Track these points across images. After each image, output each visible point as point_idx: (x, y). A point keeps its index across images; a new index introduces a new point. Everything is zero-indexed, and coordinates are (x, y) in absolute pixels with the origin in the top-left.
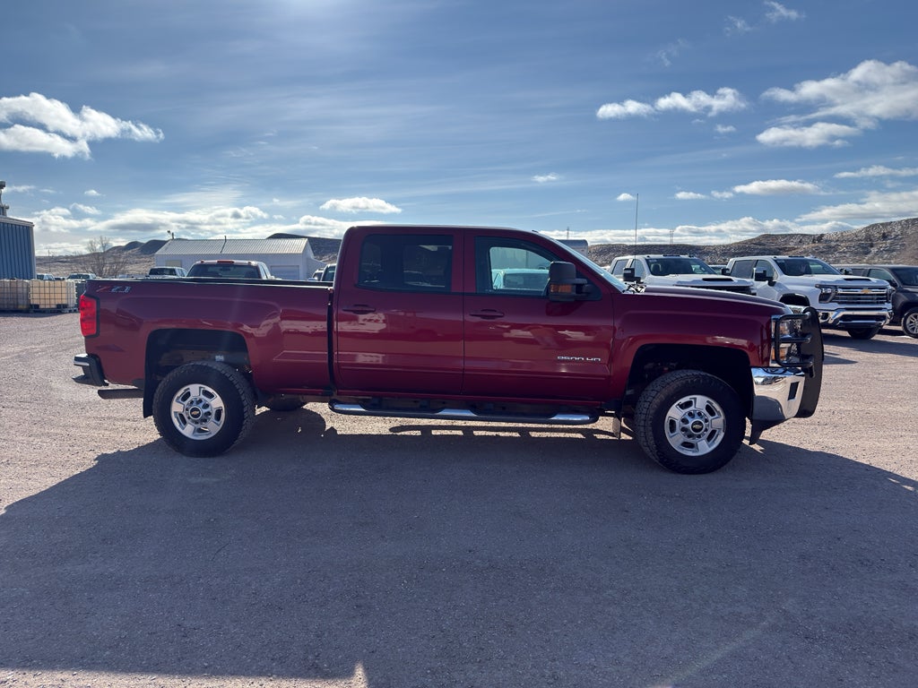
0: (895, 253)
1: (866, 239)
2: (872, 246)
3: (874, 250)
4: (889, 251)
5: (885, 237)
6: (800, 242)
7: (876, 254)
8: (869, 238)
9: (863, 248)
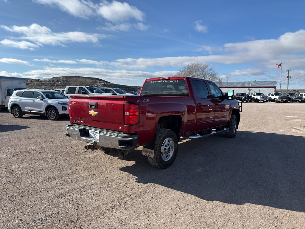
0: (61, 86)
1: (53, 82)
2: (55, 84)
3: (55, 85)
4: (60, 85)
5: (58, 81)
6: (32, 81)
7: (56, 86)
8: (53, 81)
9: (52, 84)
